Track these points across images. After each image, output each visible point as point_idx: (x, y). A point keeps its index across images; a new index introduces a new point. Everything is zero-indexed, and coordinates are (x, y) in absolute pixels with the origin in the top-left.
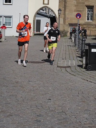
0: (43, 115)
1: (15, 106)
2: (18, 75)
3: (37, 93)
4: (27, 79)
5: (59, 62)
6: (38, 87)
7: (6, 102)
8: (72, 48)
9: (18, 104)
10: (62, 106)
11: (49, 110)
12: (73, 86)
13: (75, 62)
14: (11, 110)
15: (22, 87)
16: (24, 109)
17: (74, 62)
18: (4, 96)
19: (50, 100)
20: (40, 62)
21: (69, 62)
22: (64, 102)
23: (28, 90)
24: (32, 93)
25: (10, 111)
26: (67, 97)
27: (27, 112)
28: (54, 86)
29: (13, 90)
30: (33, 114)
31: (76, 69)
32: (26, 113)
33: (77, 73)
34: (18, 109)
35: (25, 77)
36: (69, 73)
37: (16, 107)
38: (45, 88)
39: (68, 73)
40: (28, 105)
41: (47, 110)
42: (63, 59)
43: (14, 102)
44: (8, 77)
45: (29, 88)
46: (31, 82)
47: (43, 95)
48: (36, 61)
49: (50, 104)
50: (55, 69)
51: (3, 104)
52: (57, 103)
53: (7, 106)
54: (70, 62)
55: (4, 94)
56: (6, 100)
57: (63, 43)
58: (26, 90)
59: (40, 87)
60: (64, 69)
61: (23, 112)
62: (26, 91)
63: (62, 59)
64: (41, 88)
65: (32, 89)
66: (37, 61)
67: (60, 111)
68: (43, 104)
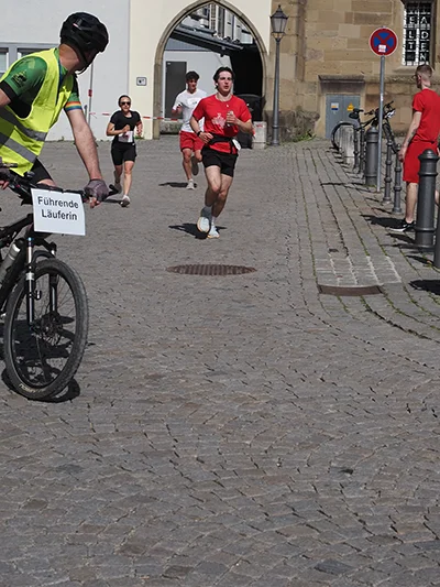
0: (348, 563)
1: (183, 511)
2: (146, 335)
3: (270, 439)
4: (196, 362)
5: (321, 265)
6: (263, 401)
7: (131, 490)
8: (353, 192)
9: (196, 502)
10: (422, 508)
11: (366, 535)
12: (433, 390)
13: (395, 268)
14: (171, 537)
15: (187, 405)
16: (237, 531)
17: (393, 266)
18: (113, 458)
19: (351, 472)
20: (230, 267)
21: (366, 265)
22: (425, 486)
23: (222, 422)
24: (248, 439)
25: (171, 543)
26: (432, 456)
27: (259, 545)
28: (346, 397)
29: (147, 423)
30: (289, 556)
31: (416, 298)
32: (254, 553)
33: (429, 320)
34: (205, 531)
35: (182, 350)
36: (389, 322)
37: (194, 517)
38: (302, 405)
39: (381, 321)
40: (251, 503)
41: (355, 532)
42: (335, 251)
43: (171, 490)
44: (101, 353)
45: (220, 406)
46: (224, 373)
47: (304, 446)
48: (206, 263)
49: (360, 501)
50: (313, 304)
51: (121, 504)
52: (395, 493)
53: (143, 516)
54: (370, 263)
55: (107, 443)
56: (130, 478)
57: (303, 172)
58: (212, 421)
59: (275, 402)
60: (356, 299)
61: (240, 550)
62: (213, 426)
63: (331, 250)
64: (282, 407)
65: (239, 412)
66: (213, 262)
67: (424, 539)
68: (323, 497)
